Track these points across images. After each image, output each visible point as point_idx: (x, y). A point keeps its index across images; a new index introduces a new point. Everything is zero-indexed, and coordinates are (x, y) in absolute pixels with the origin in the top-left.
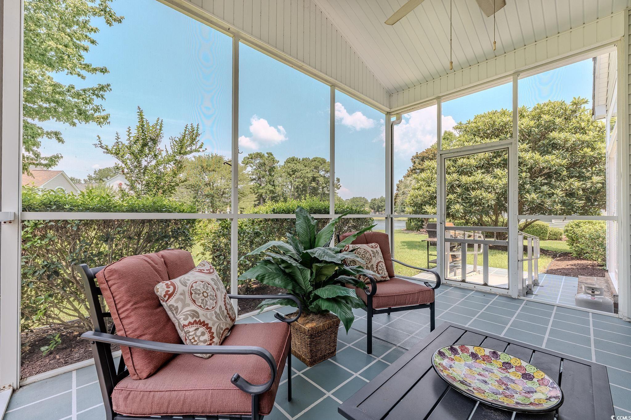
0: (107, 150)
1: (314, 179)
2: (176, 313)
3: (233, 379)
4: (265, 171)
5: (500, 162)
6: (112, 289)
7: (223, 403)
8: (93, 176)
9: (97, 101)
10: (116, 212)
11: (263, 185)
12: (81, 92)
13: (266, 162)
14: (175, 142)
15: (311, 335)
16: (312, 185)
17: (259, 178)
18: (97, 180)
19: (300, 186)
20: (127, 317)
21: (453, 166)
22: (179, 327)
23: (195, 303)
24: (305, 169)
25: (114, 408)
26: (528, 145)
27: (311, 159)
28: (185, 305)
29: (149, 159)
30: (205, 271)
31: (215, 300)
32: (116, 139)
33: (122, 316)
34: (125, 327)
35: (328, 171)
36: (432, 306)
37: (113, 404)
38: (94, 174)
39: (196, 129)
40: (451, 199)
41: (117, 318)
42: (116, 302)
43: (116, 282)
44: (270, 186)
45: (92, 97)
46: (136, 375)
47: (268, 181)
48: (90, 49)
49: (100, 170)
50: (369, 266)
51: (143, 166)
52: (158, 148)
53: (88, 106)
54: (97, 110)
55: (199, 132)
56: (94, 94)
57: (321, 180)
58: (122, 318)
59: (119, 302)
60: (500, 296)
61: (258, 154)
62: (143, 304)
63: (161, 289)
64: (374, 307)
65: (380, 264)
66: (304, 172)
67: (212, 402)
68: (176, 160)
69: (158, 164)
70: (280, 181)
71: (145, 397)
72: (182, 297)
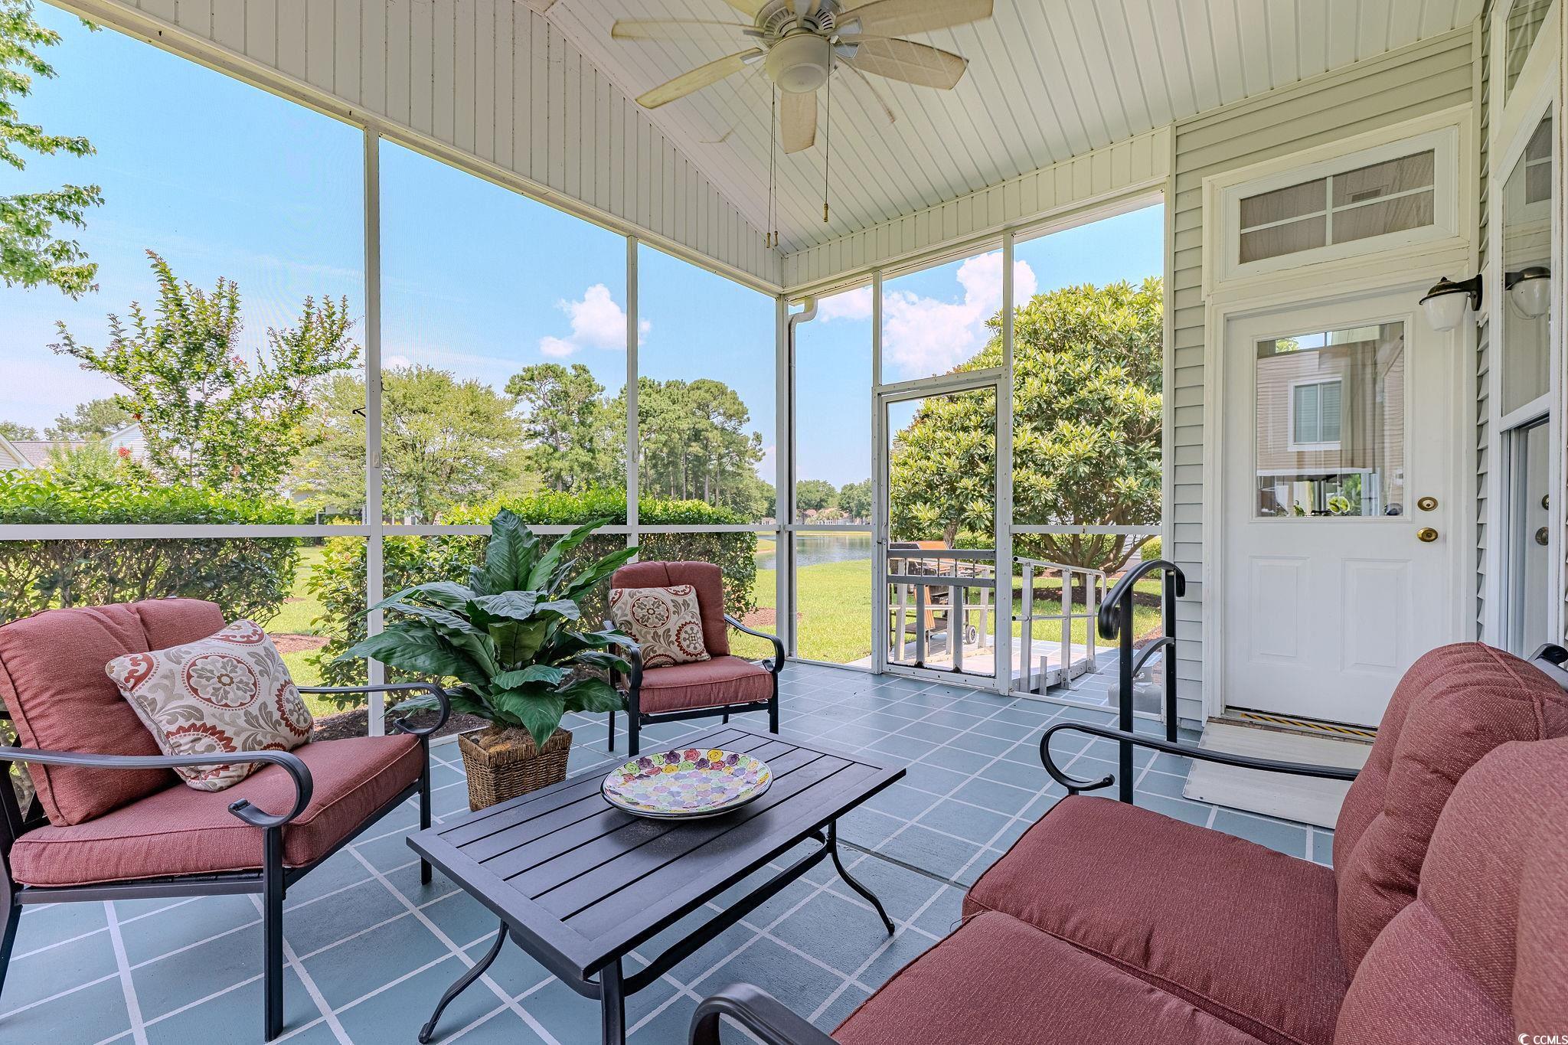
0: (91, 359)
1: (696, 435)
2: (153, 710)
3: (232, 807)
4: (569, 413)
5: (1071, 406)
6: (9, 666)
7: (220, 850)
8: (74, 419)
9: (59, 231)
10: (74, 522)
11: (563, 449)
12: (13, 202)
13: (572, 390)
14: (282, 343)
15: (497, 766)
16: (691, 449)
17: (553, 432)
18: (87, 430)
19: (661, 451)
20: (41, 716)
21: (976, 412)
22: (160, 737)
23: (198, 695)
24: (672, 408)
25: (14, 875)
26: (1125, 370)
27: (688, 384)
28: (171, 696)
29: (207, 385)
30: (238, 639)
31: (251, 690)
32: (113, 333)
33: (30, 715)
34: (37, 735)
35: (731, 416)
36: (773, 707)
37: (13, 867)
38: (79, 414)
39: (338, 309)
40: (967, 489)
41: (20, 719)
42: (19, 690)
43: (18, 653)
44: (581, 451)
45: (48, 218)
46: (60, 818)
47: (576, 438)
48: (32, 87)
49: (96, 404)
50: (660, 632)
51: (192, 404)
52: (232, 356)
53: (34, 242)
54: (62, 252)
55: (350, 318)
56: (51, 210)
57: (715, 437)
58: (32, 719)
59: (25, 690)
60: (981, 692)
61: (548, 368)
62: (80, 694)
63: (119, 668)
64: (642, 710)
65: (687, 628)
66: (672, 416)
67: (200, 850)
68: (286, 388)
69: (237, 398)
70: (610, 440)
71: (75, 852)
72: (166, 682)
